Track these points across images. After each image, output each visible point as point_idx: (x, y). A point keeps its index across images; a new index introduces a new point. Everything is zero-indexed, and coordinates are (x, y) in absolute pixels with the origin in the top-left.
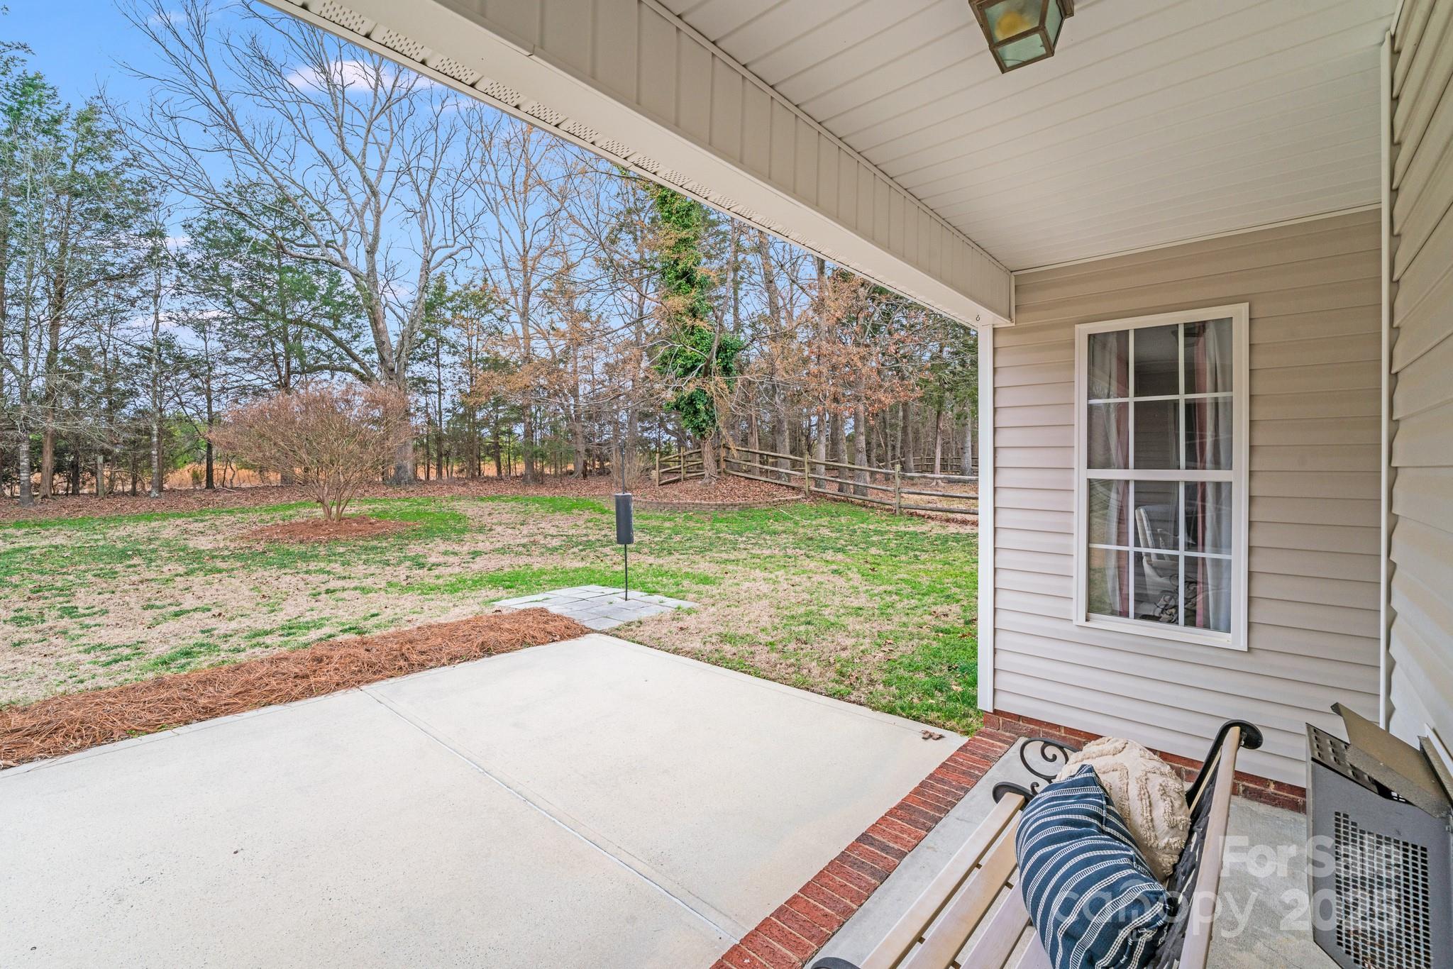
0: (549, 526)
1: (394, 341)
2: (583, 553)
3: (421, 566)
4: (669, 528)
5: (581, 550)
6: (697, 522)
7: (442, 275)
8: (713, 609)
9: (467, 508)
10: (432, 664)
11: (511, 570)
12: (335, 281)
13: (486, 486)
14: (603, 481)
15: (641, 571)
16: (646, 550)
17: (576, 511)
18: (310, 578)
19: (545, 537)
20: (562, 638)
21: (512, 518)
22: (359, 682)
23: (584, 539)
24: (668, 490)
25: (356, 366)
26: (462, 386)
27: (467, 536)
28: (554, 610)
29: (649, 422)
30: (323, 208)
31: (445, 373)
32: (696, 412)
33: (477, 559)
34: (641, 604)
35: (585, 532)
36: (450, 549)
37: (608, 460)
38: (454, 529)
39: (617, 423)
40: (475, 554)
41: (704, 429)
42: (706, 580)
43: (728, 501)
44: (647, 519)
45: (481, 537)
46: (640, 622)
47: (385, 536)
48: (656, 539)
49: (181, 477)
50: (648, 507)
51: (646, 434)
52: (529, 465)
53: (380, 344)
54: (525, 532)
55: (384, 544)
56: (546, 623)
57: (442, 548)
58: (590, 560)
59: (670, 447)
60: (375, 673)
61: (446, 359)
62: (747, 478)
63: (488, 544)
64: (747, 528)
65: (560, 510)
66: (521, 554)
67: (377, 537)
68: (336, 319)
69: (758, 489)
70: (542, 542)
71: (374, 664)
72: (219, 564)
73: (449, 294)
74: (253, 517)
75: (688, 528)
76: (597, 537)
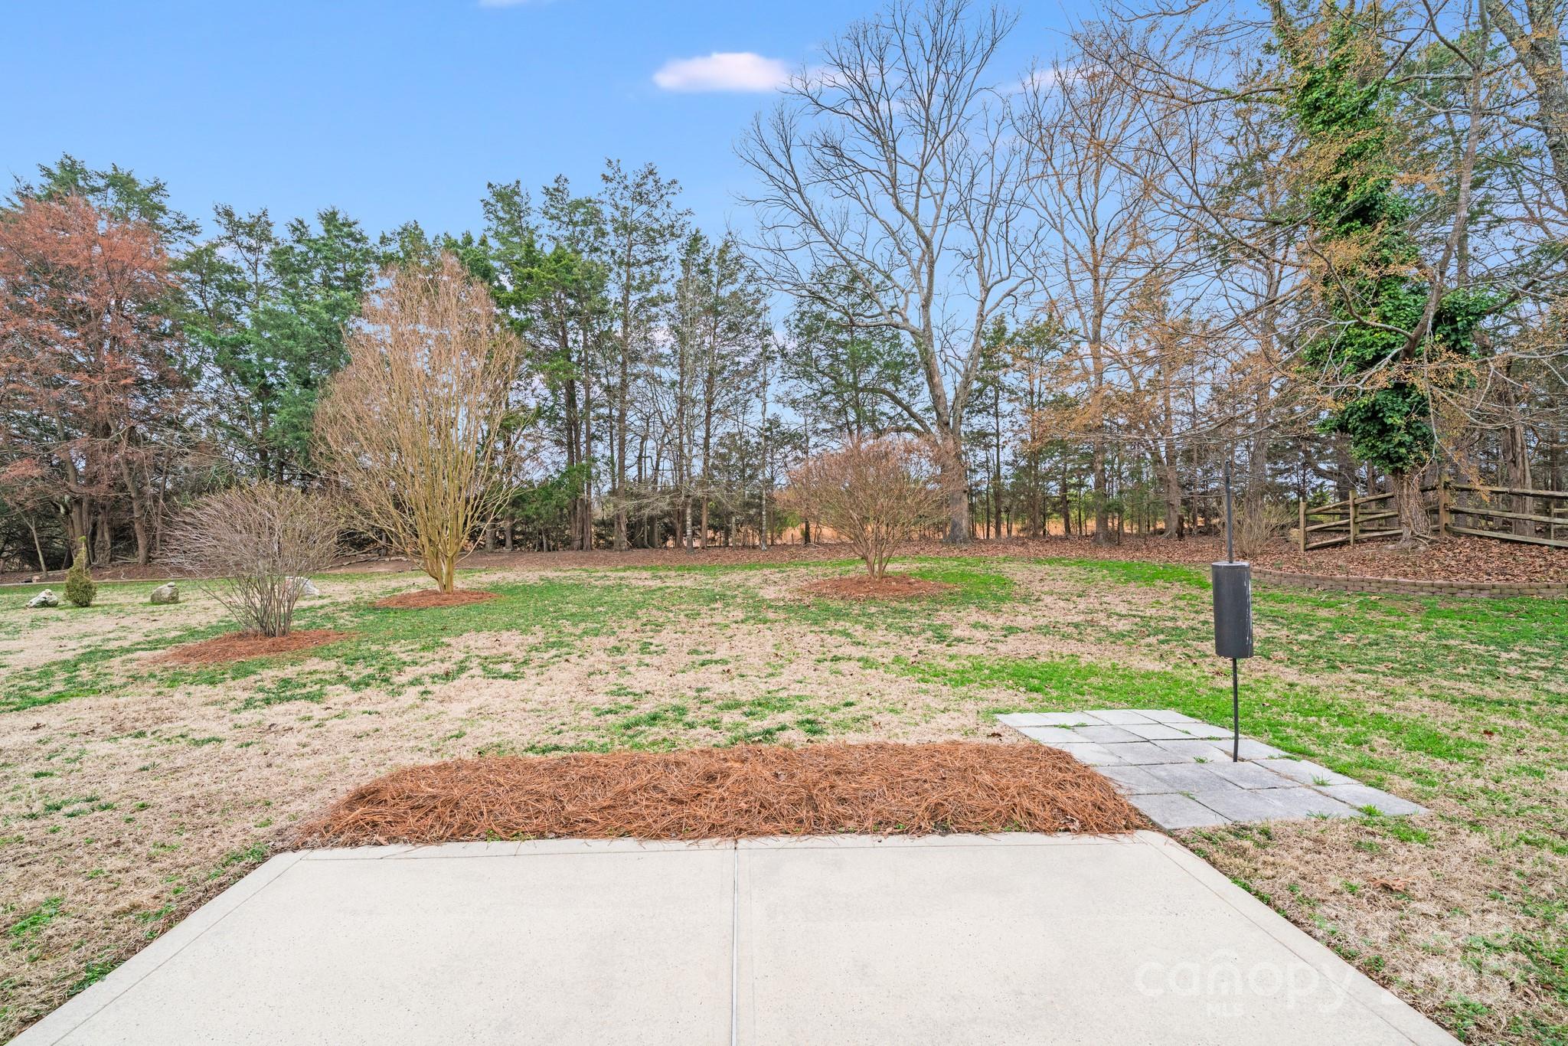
0: (1117, 601)
1: (950, 396)
2: (1165, 647)
3: (941, 639)
4: (1328, 620)
5: (1162, 642)
6: (1389, 613)
7: (1002, 315)
8: (1476, 842)
9: (1017, 571)
10: (851, 824)
11: (1048, 660)
12: (895, 342)
13: (1048, 546)
14: (1208, 543)
15: (1270, 695)
16: (1281, 654)
17: (1159, 583)
18: (829, 639)
19: (1109, 616)
20: (1084, 829)
21: (1070, 586)
22: (740, 831)
23: (1170, 624)
24: (1322, 557)
25: (917, 426)
26: (1023, 436)
27: (1006, 607)
28: (1083, 752)
29: (1286, 463)
30: (888, 277)
31: (1005, 424)
32: (1385, 430)
33: (1011, 638)
34: (1269, 778)
35: (1171, 613)
36: (982, 620)
37: (1217, 515)
38: (995, 596)
39: (1231, 464)
40: (1010, 630)
41: (1400, 459)
42: (1431, 743)
43: (1462, 580)
44: (1283, 601)
45: (1023, 609)
46: (1265, 832)
47: (919, 598)
48: (1301, 637)
49: (793, 533)
50: (1285, 582)
51: (1279, 480)
52: (1102, 522)
53: (937, 398)
54: (1082, 607)
55: (916, 608)
56: (1060, 785)
57: (974, 617)
58: (1173, 661)
59: (1323, 496)
60: (766, 819)
61: (1004, 406)
62: (1505, 541)
63: (1029, 618)
64: (1518, 635)
65: (1136, 579)
66: (1070, 636)
67: (909, 599)
68: (897, 380)
69: (1539, 561)
70: (1103, 623)
71: (771, 804)
72: (771, 615)
73: (1009, 335)
74: (819, 571)
75: (1371, 623)
76: (1191, 623)
